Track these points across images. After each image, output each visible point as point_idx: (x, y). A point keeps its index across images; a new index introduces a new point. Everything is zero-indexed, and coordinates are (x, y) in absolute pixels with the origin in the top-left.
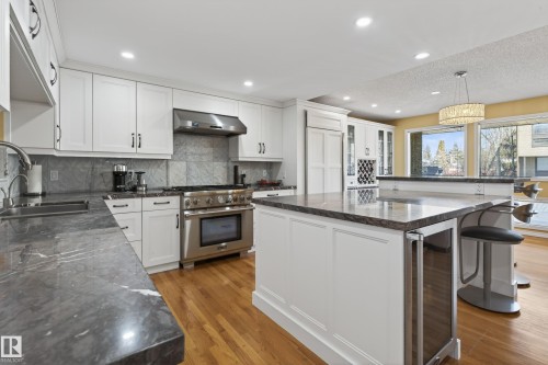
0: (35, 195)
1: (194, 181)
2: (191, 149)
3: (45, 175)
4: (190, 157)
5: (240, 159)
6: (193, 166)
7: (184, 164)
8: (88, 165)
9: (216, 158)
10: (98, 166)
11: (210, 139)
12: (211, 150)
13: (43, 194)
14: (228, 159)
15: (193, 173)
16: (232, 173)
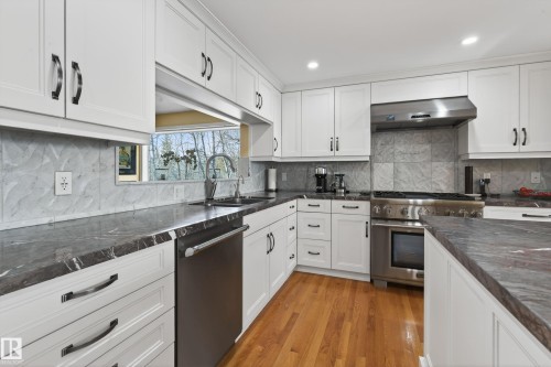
0: (271, 191)
1: (403, 185)
2: (400, 148)
3: (278, 176)
4: (399, 158)
5: (471, 157)
6: (403, 168)
7: (391, 165)
8: (304, 169)
9: (435, 157)
10: (312, 169)
11: (426, 133)
12: (428, 147)
13: (277, 191)
14: (457, 158)
15: (402, 177)
16: (462, 177)
